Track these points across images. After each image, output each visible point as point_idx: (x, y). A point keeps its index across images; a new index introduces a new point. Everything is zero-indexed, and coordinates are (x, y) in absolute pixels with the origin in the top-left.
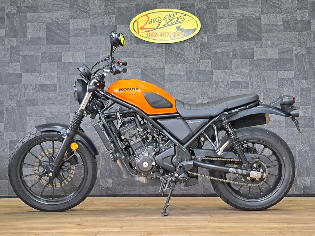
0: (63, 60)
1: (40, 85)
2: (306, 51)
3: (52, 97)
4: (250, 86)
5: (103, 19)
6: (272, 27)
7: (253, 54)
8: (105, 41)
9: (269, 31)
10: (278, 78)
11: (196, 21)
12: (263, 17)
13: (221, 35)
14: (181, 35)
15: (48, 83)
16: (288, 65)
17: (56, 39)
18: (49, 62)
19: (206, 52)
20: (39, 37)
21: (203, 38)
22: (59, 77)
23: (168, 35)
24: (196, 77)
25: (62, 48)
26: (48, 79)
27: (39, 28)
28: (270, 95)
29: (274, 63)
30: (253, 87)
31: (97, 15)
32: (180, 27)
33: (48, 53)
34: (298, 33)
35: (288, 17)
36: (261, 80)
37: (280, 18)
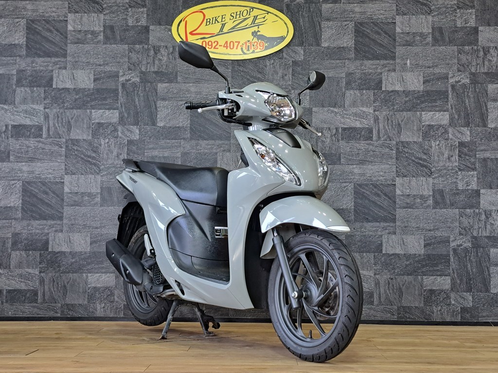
0: (54, 83)
1: (14, 127)
2: (470, 80)
3: (34, 146)
4: (374, 136)
5: (126, 15)
7: (380, 82)
8: (129, 53)
9: (408, 44)
10: (421, 124)
11: (286, 24)
12: (398, 19)
13: (328, 48)
14: (259, 47)
15: (28, 122)
16: (439, 103)
17: (44, 46)
18: (30, 87)
20: (14, 43)
21: (296, 53)
22: (47, 113)
23: (238, 45)
25: (54, 63)
26: (28, 116)
27: (14, 27)
28: (407, 153)
29: (415, 98)
30: (379, 138)
31: (116, 8)
32: (258, 33)
33: (29, 70)
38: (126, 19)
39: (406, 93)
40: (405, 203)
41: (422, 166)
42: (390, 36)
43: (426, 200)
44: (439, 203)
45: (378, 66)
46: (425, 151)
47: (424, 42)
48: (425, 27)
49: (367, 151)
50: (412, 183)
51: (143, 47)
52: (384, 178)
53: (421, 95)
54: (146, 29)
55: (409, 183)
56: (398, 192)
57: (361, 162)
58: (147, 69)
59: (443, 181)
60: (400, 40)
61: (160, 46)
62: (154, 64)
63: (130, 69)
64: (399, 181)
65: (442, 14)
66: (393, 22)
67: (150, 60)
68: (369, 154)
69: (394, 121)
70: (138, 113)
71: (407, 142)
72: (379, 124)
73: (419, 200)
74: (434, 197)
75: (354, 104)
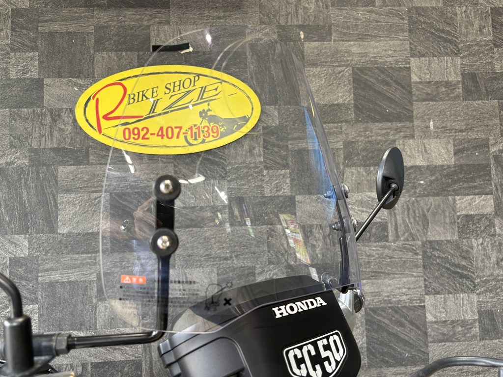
4: (390, 234)
5: (7, 63)
6: (436, 88)
8: (11, 122)
10: (456, 213)
19: (276, 149)
24: (254, 212)
28: (439, 257)
29: (445, 176)
30: (398, 236)
34: (499, 103)
35: (474, 65)
36: (417, 219)
37: (455, 66)
38: (6, 69)
39: (432, 169)
40: (440, 333)
41: (462, 276)
42: (403, 87)
43: (471, 328)
44: (488, 331)
45: (389, 131)
46: (464, 254)
47: (452, 95)
48: (452, 73)
49: (381, 256)
50: (448, 303)
51: (34, 111)
52: (408, 297)
53: (452, 171)
54: (39, 84)
55: (445, 302)
56: (430, 318)
57: (373, 274)
58: (40, 145)
59: (492, 298)
60: (417, 93)
61: (62, 109)
62: (52, 136)
63: (12, 146)
64: (429, 300)
65: (474, 55)
66: (406, 68)
67: (46, 131)
68: (384, 263)
69: (417, 211)
70: (27, 214)
71: (437, 241)
72: (395, 216)
73: (460, 329)
74: (480, 322)
75: (358, 188)
